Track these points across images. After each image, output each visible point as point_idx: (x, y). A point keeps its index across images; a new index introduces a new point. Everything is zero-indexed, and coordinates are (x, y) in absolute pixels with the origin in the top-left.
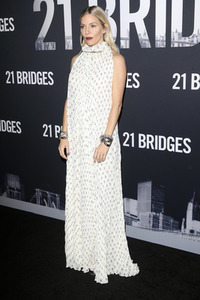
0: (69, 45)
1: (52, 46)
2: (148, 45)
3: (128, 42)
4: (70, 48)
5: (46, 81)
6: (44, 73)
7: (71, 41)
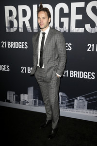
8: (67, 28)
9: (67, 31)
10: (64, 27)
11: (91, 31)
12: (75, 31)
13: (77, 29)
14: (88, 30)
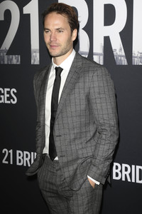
0: (36, 58)
1: (16, 60)
2: (125, 62)
3: (102, 57)
4: (37, 62)
5: (8, 99)
6: (6, 90)
7: (38, 55)
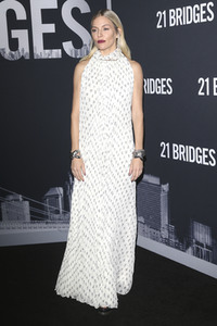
8: (27, 50)
9: (28, 57)
10: (20, 48)
11: (76, 55)
12: (44, 56)
13: (47, 51)
14: (68, 53)
